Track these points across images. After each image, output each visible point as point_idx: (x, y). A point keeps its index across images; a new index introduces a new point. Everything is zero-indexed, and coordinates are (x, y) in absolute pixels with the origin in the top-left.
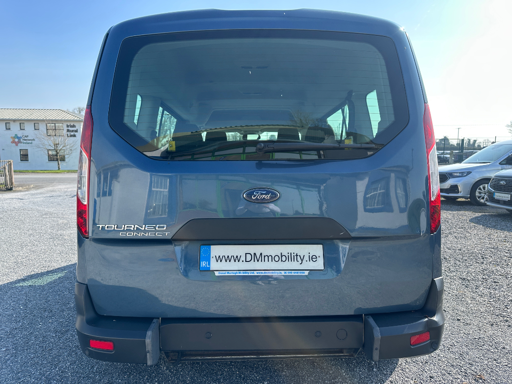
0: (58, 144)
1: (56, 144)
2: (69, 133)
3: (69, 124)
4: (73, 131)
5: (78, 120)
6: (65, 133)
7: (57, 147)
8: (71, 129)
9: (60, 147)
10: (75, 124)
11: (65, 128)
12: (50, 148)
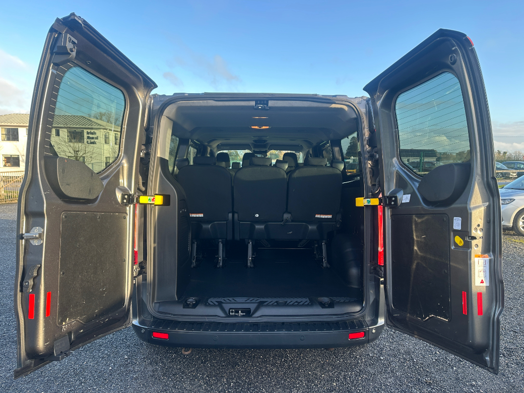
0: (79, 151)
1: (77, 151)
2: (89, 140)
3: (89, 131)
4: (93, 138)
5: (98, 127)
6: (85, 140)
7: (77, 154)
8: (91, 136)
9: (80, 154)
10: (95, 131)
11: (86, 135)
12: (70, 155)
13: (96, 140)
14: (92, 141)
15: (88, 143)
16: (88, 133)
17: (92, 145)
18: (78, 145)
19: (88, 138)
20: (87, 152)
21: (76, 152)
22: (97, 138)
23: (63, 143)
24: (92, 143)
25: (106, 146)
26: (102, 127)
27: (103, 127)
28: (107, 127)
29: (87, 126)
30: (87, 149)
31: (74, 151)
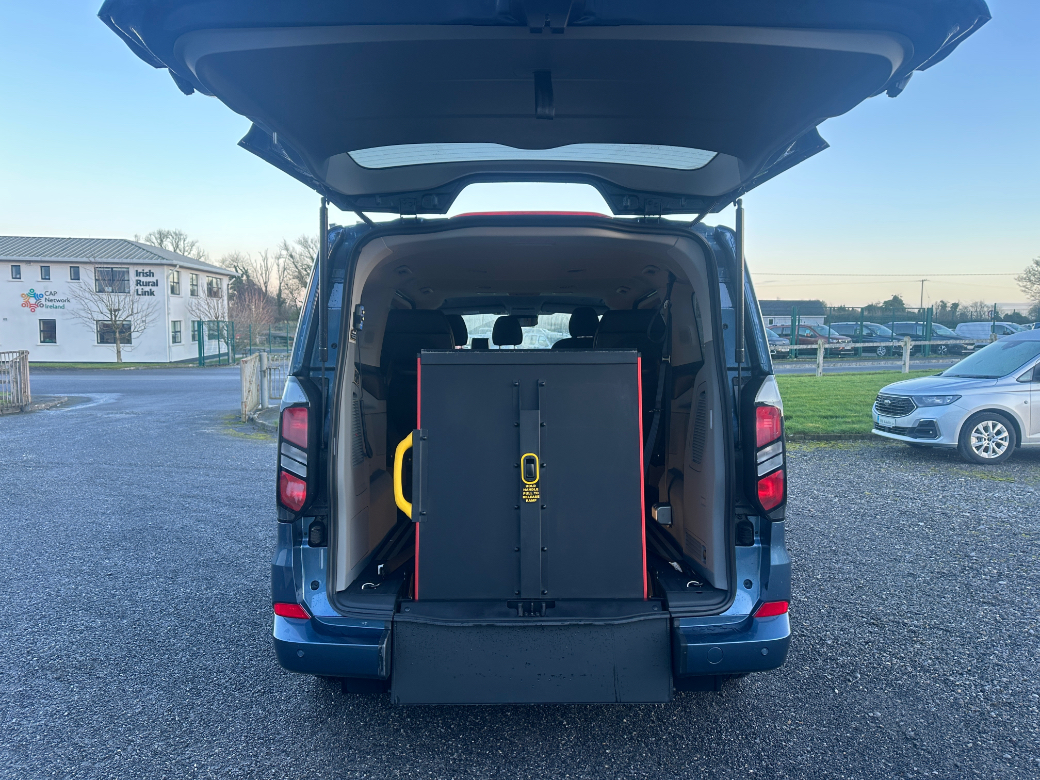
0: (119, 310)
2: (139, 288)
3: (140, 269)
4: (147, 284)
5: (159, 261)
6: (133, 287)
7: (116, 316)
8: (144, 279)
9: (122, 316)
10: (153, 269)
11: (133, 278)
12: (101, 317)
13: (154, 289)
14: (147, 289)
15: (138, 294)
16: (138, 274)
17: (147, 297)
18: (117, 299)
19: (138, 283)
20: (135, 311)
21: (114, 311)
22: (156, 284)
23: (87, 295)
24: (144, 293)
25: (174, 299)
26: (164, 261)
27: (168, 262)
28: (175, 262)
29: (135, 261)
30: (136, 305)
31: (111, 311)
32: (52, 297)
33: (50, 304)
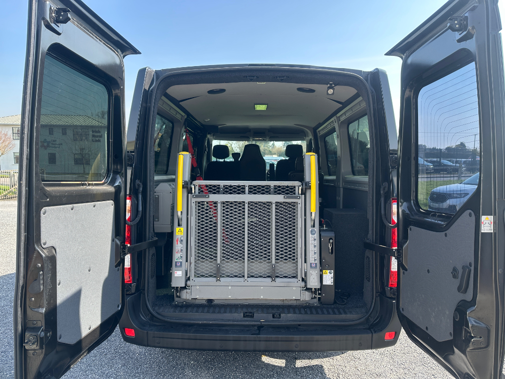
0: (84, 149)
2: (94, 138)
4: (97, 136)
6: (91, 138)
7: (83, 152)
9: (86, 151)
12: (76, 152)
13: (100, 139)
15: (93, 141)
16: (93, 132)
17: (97, 143)
18: (84, 143)
20: (92, 149)
23: (70, 142)
24: (97, 141)
30: (92, 146)
31: (81, 149)
32: (54, 143)
33: (53, 146)
